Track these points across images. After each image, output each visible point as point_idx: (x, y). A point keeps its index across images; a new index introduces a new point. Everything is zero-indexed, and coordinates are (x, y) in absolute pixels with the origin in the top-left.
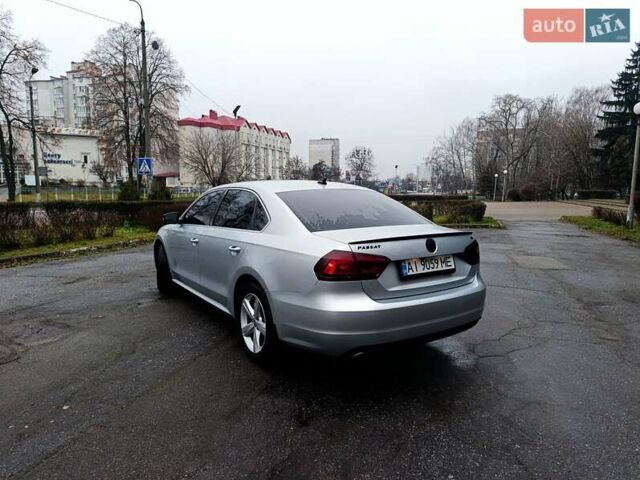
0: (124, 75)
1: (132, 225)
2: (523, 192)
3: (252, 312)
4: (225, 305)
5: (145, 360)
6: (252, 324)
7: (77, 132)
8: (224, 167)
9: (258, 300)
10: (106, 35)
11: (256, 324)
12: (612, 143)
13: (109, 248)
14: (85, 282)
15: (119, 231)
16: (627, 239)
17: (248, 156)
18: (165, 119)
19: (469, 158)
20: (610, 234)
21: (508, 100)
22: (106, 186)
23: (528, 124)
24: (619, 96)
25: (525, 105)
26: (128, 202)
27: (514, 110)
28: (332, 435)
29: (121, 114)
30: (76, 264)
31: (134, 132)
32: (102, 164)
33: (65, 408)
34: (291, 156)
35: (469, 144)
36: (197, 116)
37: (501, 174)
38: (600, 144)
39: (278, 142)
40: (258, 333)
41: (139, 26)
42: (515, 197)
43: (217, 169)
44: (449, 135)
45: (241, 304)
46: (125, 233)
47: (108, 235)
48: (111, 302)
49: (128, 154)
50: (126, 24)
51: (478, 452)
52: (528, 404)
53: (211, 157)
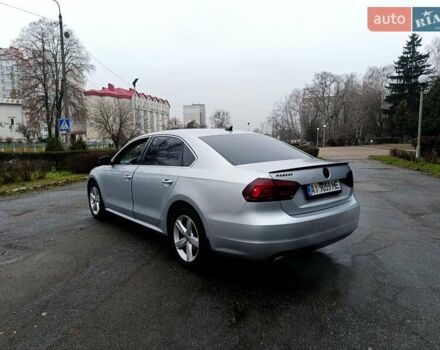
0: (43, 57)
1: (58, 170)
2: (339, 140)
3: (185, 230)
4: (157, 225)
5: (99, 272)
6: (184, 240)
7: (5, 101)
8: (121, 126)
9: (190, 221)
10: (28, 27)
11: (188, 240)
12: (396, 105)
13: (44, 187)
14: (31, 214)
15: (49, 175)
16: (418, 170)
17: (138, 117)
18: (76, 90)
19: (298, 117)
20: (406, 167)
21: (324, 76)
22: (30, 141)
23: (338, 92)
24: (399, 72)
25: (335, 79)
26: (54, 152)
27: (328, 83)
28: (267, 322)
29: (41, 86)
30: (20, 200)
31: (51, 101)
32: (26, 125)
33: (44, 314)
34: (171, 117)
35: (297, 108)
36: (99, 88)
37: (321, 127)
38: (387, 106)
39: (161, 107)
40: (190, 246)
41: (58, 20)
42: (332, 143)
43: (116, 127)
44: (284, 100)
45: (174, 224)
46: (54, 176)
47: (41, 178)
48: (57, 228)
49: (48, 118)
50: (44, 18)
51: (383, 327)
52: (403, 289)
53: (111, 119)
